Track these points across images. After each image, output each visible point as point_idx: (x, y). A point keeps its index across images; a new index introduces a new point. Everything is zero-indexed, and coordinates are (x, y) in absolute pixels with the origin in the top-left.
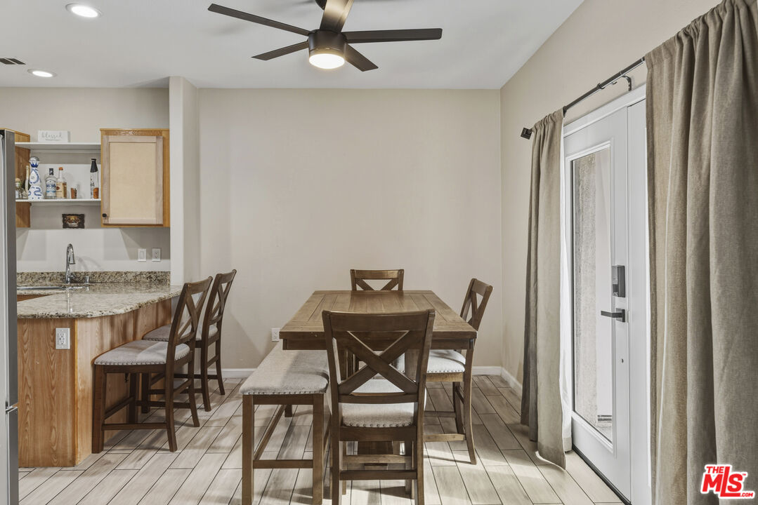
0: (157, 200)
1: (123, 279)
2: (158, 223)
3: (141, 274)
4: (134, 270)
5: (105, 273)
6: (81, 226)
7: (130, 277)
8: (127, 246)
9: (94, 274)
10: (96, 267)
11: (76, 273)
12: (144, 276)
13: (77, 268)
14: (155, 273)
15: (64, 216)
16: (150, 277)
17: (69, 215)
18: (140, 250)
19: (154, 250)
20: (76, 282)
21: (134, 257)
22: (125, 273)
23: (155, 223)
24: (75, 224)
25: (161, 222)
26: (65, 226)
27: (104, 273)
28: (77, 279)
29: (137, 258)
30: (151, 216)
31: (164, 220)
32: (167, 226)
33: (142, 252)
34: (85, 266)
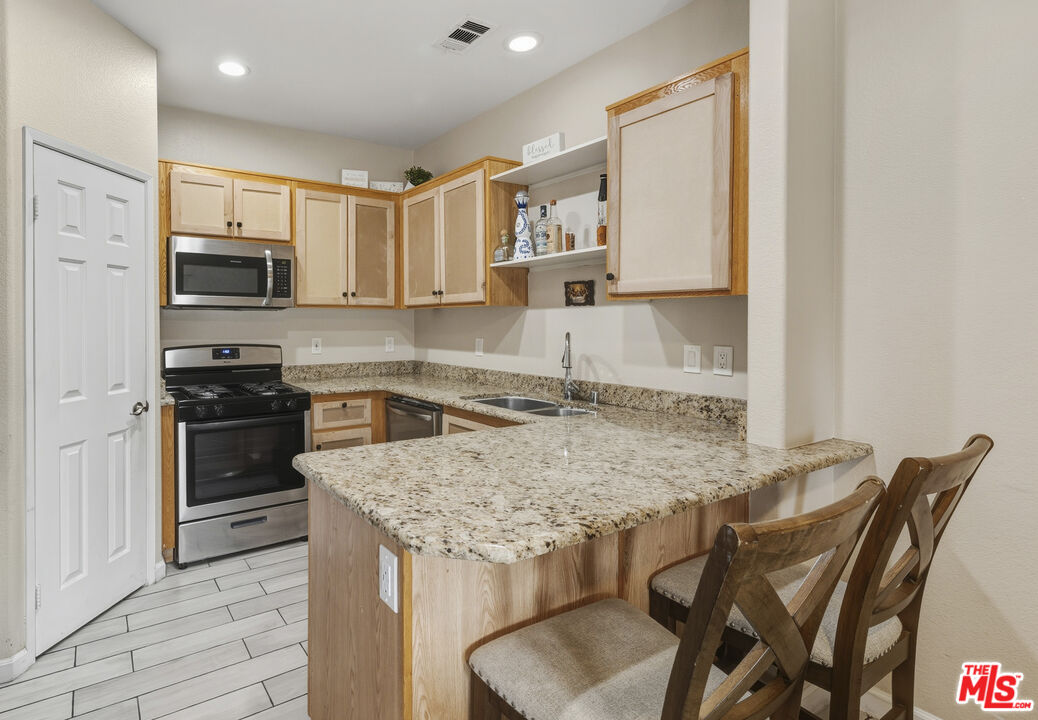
0: (715, 233)
1: (654, 405)
2: (717, 286)
3: (689, 399)
4: (675, 390)
5: (624, 389)
6: (590, 301)
7: (668, 402)
8: (663, 339)
9: (607, 387)
10: (611, 375)
11: (581, 383)
12: (696, 405)
13: (582, 374)
14: (719, 400)
15: (567, 285)
16: (709, 410)
17: (573, 283)
18: (688, 348)
19: (717, 350)
20: (581, 399)
21: (676, 361)
22: (659, 394)
23: (709, 286)
24: (581, 299)
25: (724, 284)
26: (569, 303)
27: (622, 387)
28: (582, 394)
29: (680, 364)
30: (702, 272)
31: (733, 277)
32: (740, 291)
33: (692, 351)
34: (595, 371)
